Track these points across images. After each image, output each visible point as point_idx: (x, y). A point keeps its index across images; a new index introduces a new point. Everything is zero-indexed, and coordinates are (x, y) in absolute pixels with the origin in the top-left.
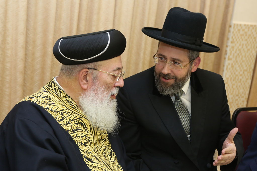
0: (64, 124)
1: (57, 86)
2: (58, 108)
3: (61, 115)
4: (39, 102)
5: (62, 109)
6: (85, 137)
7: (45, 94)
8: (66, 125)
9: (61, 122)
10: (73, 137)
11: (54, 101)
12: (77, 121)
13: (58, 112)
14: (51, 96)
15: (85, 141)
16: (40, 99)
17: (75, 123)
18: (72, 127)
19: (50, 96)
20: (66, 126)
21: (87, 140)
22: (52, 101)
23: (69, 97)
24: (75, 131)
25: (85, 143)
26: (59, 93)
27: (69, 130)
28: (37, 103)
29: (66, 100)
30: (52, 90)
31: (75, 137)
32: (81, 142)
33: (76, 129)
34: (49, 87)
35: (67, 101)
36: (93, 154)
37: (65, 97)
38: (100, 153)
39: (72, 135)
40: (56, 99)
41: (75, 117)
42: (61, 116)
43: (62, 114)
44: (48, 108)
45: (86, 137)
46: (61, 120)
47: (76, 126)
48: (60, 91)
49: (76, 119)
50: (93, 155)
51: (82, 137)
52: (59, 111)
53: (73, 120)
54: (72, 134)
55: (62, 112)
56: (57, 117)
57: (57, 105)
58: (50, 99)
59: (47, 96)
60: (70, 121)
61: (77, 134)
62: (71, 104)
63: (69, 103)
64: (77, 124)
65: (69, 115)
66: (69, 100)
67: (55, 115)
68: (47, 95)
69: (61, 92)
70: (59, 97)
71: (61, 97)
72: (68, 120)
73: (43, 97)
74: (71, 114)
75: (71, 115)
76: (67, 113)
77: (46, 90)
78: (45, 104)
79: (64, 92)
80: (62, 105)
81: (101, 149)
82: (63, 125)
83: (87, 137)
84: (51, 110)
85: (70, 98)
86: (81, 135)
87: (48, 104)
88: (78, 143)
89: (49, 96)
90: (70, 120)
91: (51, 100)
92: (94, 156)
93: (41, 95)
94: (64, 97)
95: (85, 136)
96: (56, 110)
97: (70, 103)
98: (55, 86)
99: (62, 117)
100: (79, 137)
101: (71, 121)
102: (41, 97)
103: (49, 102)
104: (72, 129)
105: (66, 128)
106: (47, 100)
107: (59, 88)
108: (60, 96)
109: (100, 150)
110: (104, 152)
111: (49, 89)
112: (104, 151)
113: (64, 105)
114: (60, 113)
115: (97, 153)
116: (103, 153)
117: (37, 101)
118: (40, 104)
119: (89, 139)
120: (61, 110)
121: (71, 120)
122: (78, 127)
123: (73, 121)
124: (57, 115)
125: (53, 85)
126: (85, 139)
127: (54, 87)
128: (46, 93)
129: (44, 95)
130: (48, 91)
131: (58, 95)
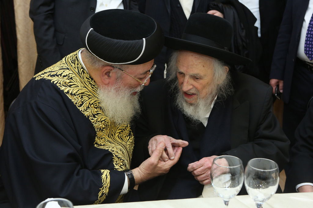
0: (84, 109)
1: (80, 64)
2: (78, 90)
3: (81, 98)
4: (60, 83)
5: (83, 91)
6: (104, 122)
7: (67, 72)
8: (86, 110)
9: (81, 107)
10: (94, 123)
11: (76, 81)
12: (96, 106)
13: (78, 95)
14: (73, 75)
15: (104, 126)
16: (61, 80)
17: (95, 108)
18: (92, 112)
19: (72, 74)
20: (86, 112)
21: (105, 125)
22: (74, 82)
23: (92, 79)
24: (96, 116)
25: (103, 128)
26: (81, 73)
27: (90, 115)
28: (58, 85)
29: (89, 82)
30: (75, 68)
31: (96, 123)
32: (100, 128)
34: (72, 63)
35: (90, 83)
36: (106, 139)
37: (88, 79)
38: (115, 137)
39: (92, 121)
40: (78, 80)
41: (95, 101)
43: (82, 97)
44: (68, 92)
45: (105, 122)
46: (81, 105)
47: (96, 110)
48: (83, 71)
49: (96, 103)
50: (105, 141)
51: (101, 122)
52: (79, 94)
53: (92, 104)
54: (92, 119)
55: (82, 95)
56: (77, 102)
57: (78, 87)
58: (71, 78)
59: (68, 75)
60: (89, 105)
61: (97, 119)
62: (93, 88)
63: (91, 86)
64: (96, 108)
65: (89, 99)
66: (91, 82)
67: (75, 99)
68: (69, 74)
69: (84, 73)
70: (81, 78)
71: (83, 78)
72: (88, 105)
73: (64, 76)
74: (92, 97)
75: (91, 98)
76: (88, 96)
77: (68, 67)
78: (66, 86)
79: (87, 73)
80: (84, 87)
81: (115, 132)
82: (83, 111)
83: (106, 122)
84: (71, 94)
85: (93, 81)
86: (101, 119)
87: (68, 86)
88: (97, 129)
89: (70, 74)
90: (90, 103)
91: (72, 80)
92: (107, 141)
93: (63, 73)
94: (86, 78)
95: (104, 120)
96: (77, 93)
97: (93, 86)
98: (78, 64)
99: (82, 101)
100: (99, 122)
101: (90, 105)
102: (63, 75)
103: (70, 82)
104: (92, 114)
105: (86, 114)
106: (68, 79)
107: (82, 68)
109: (115, 134)
110: (121, 135)
111: (72, 66)
112: (120, 133)
113: (86, 88)
114: (80, 96)
115: (111, 137)
116: (119, 136)
117: (57, 82)
118: (61, 86)
119: (107, 124)
120: (82, 93)
121: (91, 104)
122: (97, 111)
123: (93, 105)
124: (76, 99)
125: (76, 61)
126: (104, 124)
127: (77, 65)
128: (68, 70)
129: (65, 73)
130: (70, 69)
131: (80, 76)
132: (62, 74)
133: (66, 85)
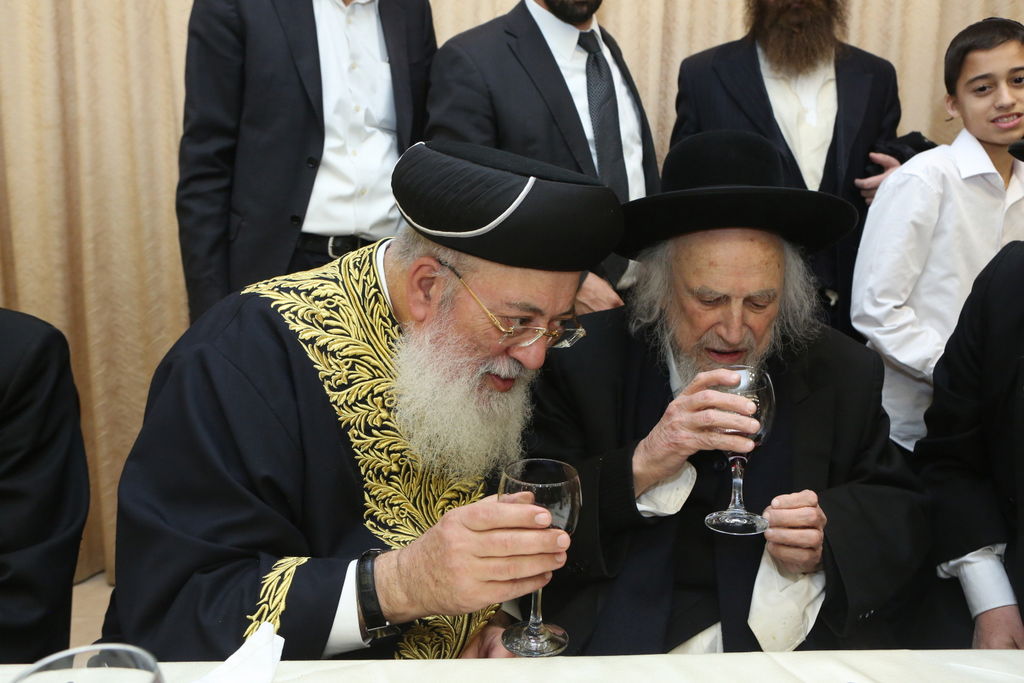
0: (346, 402)
1: (375, 275)
2: (347, 346)
3: (348, 370)
4: (295, 313)
5: (360, 352)
6: (399, 455)
7: (330, 289)
8: (350, 407)
9: (341, 393)
10: (360, 449)
11: (345, 318)
12: (389, 402)
13: (344, 357)
14: (344, 301)
15: (395, 468)
16: (303, 305)
17: (384, 407)
18: (368, 415)
19: (340, 298)
20: (350, 411)
21: (401, 467)
22: (340, 319)
23: (395, 323)
24: (375, 432)
25: (391, 473)
26: (370, 300)
27: (355, 424)
28: (286, 316)
29: (385, 328)
30: (358, 281)
31: (367, 452)
32: (380, 469)
33: (378, 425)
34: (356, 268)
35: (386, 333)
36: (404, 510)
37: (384, 320)
38: (435, 511)
39: (356, 442)
40: (354, 317)
41: (390, 389)
42: (346, 372)
43: (352, 368)
44: (312, 341)
45: (402, 456)
46: (342, 387)
47: (384, 414)
48: (375, 294)
49: (392, 396)
50: (403, 514)
51: (389, 453)
52: (347, 357)
53: (380, 394)
54: (359, 438)
55: (353, 362)
56: (334, 374)
57: (350, 336)
58: (336, 309)
59: (331, 297)
60: (370, 395)
61: (377, 441)
62: (391, 347)
63: (388, 340)
64: (388, 410)
65: (374, 377)
66: (390, 331)
67: (331, 366)
68: (335, 294)
69: (377, 300)
70: (365, 312)
71: (372, 315)
72: (365, 393)
73: (317, 298)
74: (381, 374)
75: (380, 377)
76: (371, 368)
77: (338, 277)
78: (312, 325)
79: (385, 303)
80: (365, 341)
81: (439, 496)
82: (341, 407)
83: (406, 457)
84: (322, 349)
85: (395, 329)
86: (390, 445)
87: (320, 325)
88: (367, 470)
89: (337, 297)
90: (372, 391)
91: (338, 312)
92: (407, 517)
93: (316, 289)
94: (381, 316)
95: (400, 451)
96: (341, 351)
97: (391, 343)
98: (368, 273)
99: (350, 377)
100: (381, 451)
101: (373, 397)
102: (315, 293)
103: (330, 318)
104: (366, 423)
105: (345, 416)
106: (328, 309)
107: (376, 286)
108: (368, 312)
109: (435, 502)
111: (350, 274)
112: (450, 504)
113: (370, 343)
114: (347, 363)
115: (422, 508)
116: (443, 508)
117: (289, 309)
118: (294, 321)
119: (408, 465)
120: (354, 356)
121: (375, 393)
122: (388, 420)
123: (380, 398)
124: (334, 367)
125: (367, 264)
126: (396, 462)
127: (366, 275)
128: (334, 284)
129: (324, 290)
130: (343, 283)
131: (363, 307)
132: (313, 289)
133: (312, 320)
